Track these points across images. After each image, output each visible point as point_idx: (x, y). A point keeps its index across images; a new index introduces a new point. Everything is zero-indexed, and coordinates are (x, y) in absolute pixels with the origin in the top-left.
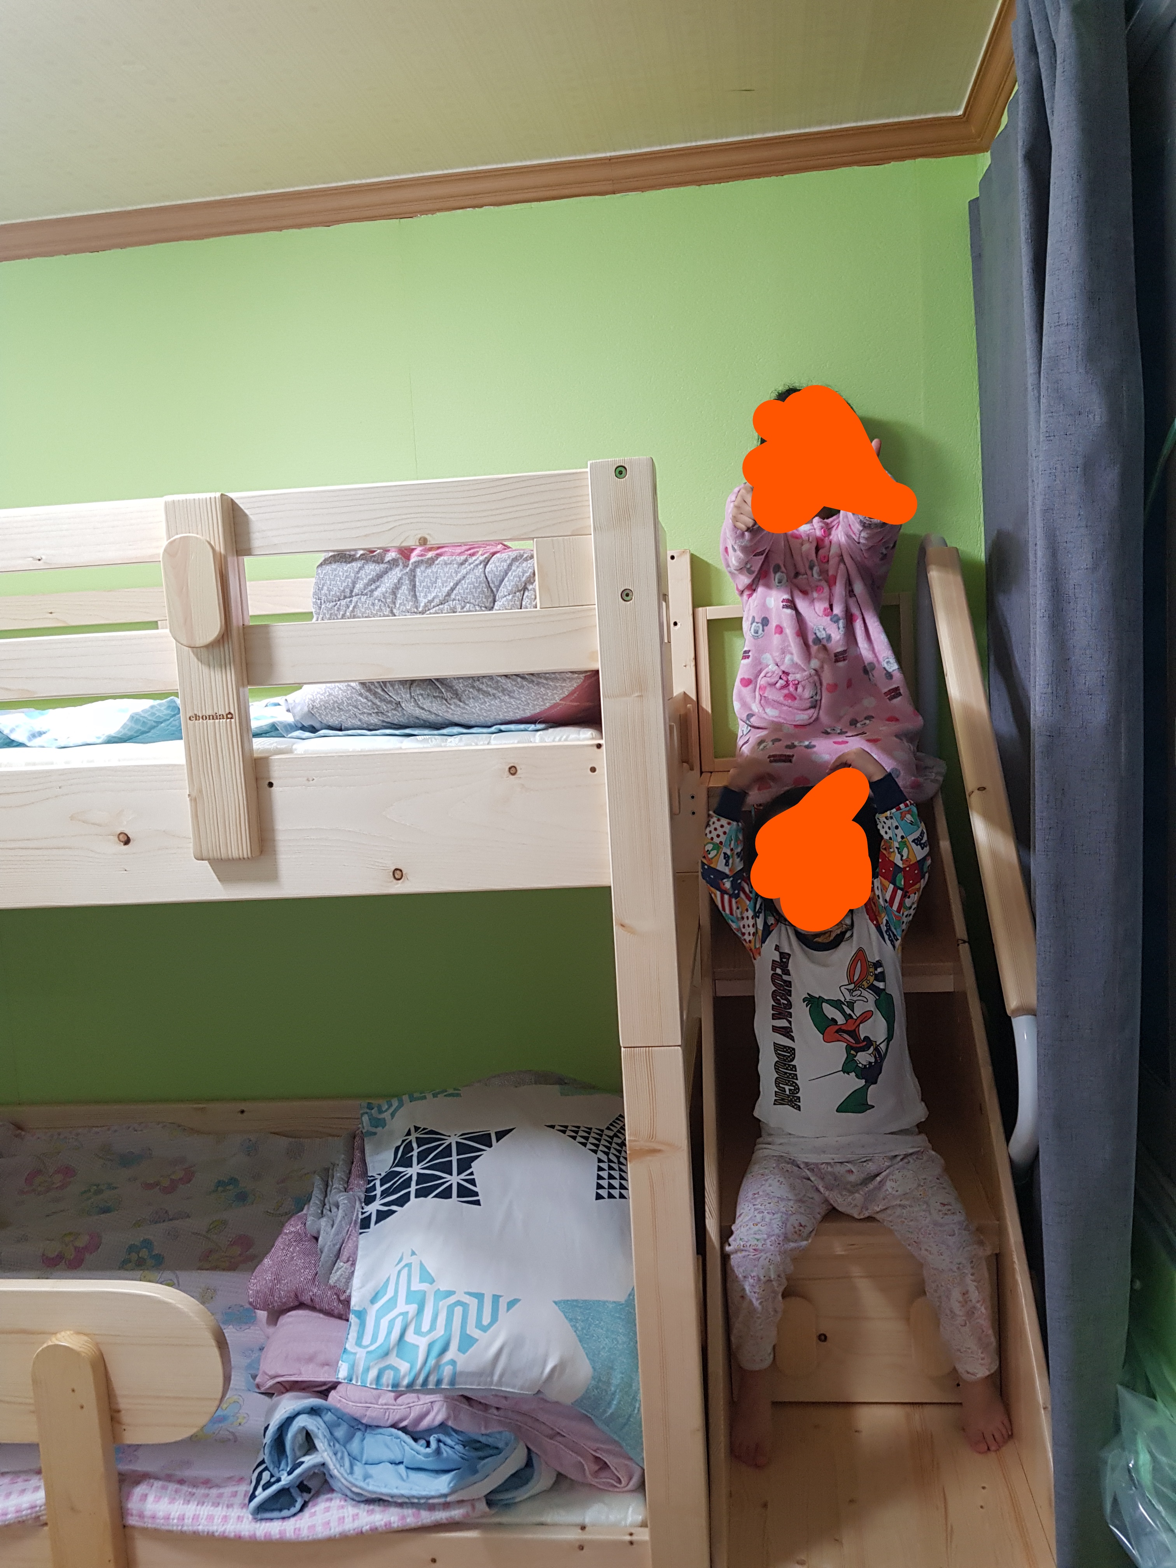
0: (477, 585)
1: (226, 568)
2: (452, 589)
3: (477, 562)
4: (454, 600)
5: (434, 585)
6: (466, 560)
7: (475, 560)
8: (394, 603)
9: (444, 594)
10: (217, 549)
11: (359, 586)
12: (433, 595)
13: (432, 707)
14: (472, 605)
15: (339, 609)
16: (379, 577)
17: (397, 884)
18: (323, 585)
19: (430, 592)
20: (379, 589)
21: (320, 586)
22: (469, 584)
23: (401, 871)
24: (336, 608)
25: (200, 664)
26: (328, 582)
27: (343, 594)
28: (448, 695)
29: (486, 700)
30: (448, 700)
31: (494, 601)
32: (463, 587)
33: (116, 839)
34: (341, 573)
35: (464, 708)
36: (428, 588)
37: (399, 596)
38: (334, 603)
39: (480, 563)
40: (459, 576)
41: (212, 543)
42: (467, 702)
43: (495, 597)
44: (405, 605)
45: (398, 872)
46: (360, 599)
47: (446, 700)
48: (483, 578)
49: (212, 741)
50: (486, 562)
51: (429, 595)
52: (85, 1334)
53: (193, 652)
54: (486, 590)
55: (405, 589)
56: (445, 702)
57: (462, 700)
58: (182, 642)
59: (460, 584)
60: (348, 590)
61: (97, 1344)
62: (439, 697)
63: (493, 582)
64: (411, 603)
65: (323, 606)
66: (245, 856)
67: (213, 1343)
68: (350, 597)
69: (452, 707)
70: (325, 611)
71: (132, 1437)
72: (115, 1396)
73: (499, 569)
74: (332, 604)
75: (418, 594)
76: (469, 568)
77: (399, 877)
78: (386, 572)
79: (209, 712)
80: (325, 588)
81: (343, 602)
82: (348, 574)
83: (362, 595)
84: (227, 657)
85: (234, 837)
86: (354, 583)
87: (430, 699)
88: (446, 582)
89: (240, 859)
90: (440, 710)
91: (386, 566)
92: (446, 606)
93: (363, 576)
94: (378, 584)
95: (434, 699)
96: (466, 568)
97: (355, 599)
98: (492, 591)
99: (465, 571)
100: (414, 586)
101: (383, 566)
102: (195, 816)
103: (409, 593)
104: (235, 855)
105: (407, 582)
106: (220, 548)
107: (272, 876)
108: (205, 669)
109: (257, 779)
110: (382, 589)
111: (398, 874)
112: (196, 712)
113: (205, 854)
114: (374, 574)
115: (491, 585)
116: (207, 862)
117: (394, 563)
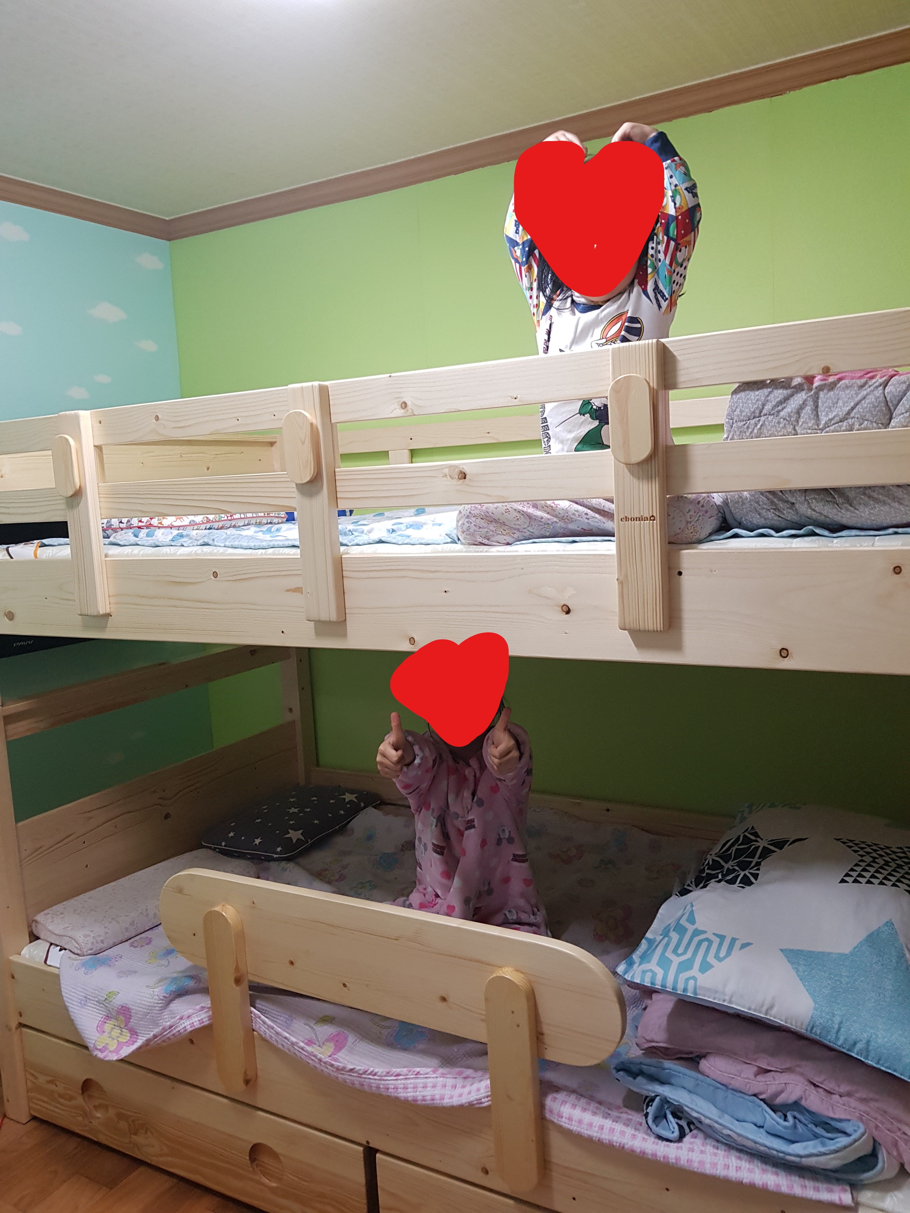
0: (877, 404)
1: (657, 401)
2: (853, 409)
3: (877, 384)
4: (853, 418)
5: (836, 405)
6: (866, 383)
7: (874, 383)
8: (797, 421)
9: (845, 413)
10: (651, 384)
11: (768, 407)
12: (834, 414)
13: (824, 510)
14: (869, 422)
15: (748, 428)
16: (786, 399)
17: (784, 661)
18: (737, 408)
19: (831, 411)
20: (785, 410)
21: (734, 408)
22: (869, 403)
23: (787, 650)
24: (745, 426)
25: (632, 477)
26: (741, 405)
27: (753, 415)
28: (840, 500)
29: (876, 506)
30: (840, 506)
31: (891, 419)
32: (862, 406)
33: (560, 609)
34: (753, 397)
35: (853, 512)
36: (830, 408)
37: (802, 415)
38: (745, 422)
39: (880, 385)
40: (860, 397)
41: (648, 379)
42: (857, 507)
43: (891, 414)
44: (807, 423)
45: (785, 651)
46: (767, 418)
47: (838, 505)
48: (882, 399)
49: (637, 536)
50: (885, 384)
51: (830, 414)
52: (522, 973)
53: (627, 468)
54: (884, 408)
55: (808, 409)
56: (837, 506)
57: (853, 505)
58: (620, 460)
59: (860, 404)
60: (757, 411)
61: (530, 982)
62: (831, 501)
63: (892, 402)
64: (813, 421)
65: (734, 425)
66: (659, 629)
67: (615, 999)
68: (758, 417)
69: (843, 511)
70: (736, 429)
71: (551, 1055)
72: (541, 1022)
73: (898, 390)
74: (742, 423)
75: (820, 413)
76: (869, 390)
77: (785, 656)
78: (792, 395)
79: (637, 515)
80: (738, 410)
81: (753, 422)
82: (759, 397)
83: (769, 415)
84: (653, 471)
85: (650, 614)
86: (764, 405)
87: (823, 503)
88: (847, 402)
89: (654, 631)
90: (831, 513)
91: (792, 390)
92: (845, 423)
93: (772, 399)
94: (785, 405)
95: (827, 503)
96: (866, 389)
97: (762, 419)
98: (890, 409)
99: (865, 392)
100: (817, 407)
101: (789, 391)
102: (622, 595)
103: (812, 413)
104: (651, 628)
105: (812, 403)
106: (654, 384)
107: (677, 646)
108: (635, 481)
109: (669, 568)
110: (788, 410)
111: (784, 653)
112: (626, 515)
113: (627, 627)
114: (781, 397)
115: (889, 404)
116: (626, 631)
117: (799, 388)
